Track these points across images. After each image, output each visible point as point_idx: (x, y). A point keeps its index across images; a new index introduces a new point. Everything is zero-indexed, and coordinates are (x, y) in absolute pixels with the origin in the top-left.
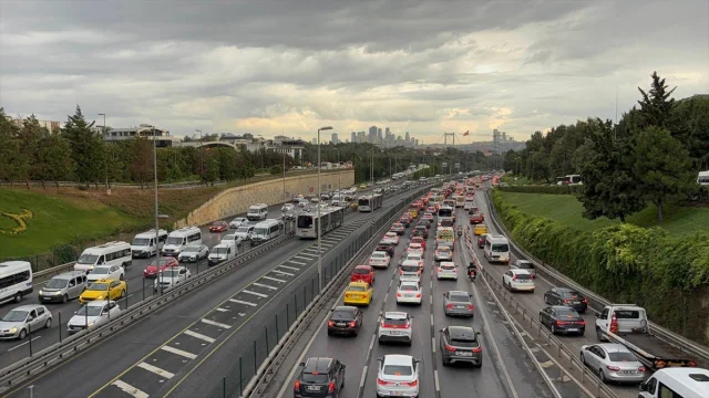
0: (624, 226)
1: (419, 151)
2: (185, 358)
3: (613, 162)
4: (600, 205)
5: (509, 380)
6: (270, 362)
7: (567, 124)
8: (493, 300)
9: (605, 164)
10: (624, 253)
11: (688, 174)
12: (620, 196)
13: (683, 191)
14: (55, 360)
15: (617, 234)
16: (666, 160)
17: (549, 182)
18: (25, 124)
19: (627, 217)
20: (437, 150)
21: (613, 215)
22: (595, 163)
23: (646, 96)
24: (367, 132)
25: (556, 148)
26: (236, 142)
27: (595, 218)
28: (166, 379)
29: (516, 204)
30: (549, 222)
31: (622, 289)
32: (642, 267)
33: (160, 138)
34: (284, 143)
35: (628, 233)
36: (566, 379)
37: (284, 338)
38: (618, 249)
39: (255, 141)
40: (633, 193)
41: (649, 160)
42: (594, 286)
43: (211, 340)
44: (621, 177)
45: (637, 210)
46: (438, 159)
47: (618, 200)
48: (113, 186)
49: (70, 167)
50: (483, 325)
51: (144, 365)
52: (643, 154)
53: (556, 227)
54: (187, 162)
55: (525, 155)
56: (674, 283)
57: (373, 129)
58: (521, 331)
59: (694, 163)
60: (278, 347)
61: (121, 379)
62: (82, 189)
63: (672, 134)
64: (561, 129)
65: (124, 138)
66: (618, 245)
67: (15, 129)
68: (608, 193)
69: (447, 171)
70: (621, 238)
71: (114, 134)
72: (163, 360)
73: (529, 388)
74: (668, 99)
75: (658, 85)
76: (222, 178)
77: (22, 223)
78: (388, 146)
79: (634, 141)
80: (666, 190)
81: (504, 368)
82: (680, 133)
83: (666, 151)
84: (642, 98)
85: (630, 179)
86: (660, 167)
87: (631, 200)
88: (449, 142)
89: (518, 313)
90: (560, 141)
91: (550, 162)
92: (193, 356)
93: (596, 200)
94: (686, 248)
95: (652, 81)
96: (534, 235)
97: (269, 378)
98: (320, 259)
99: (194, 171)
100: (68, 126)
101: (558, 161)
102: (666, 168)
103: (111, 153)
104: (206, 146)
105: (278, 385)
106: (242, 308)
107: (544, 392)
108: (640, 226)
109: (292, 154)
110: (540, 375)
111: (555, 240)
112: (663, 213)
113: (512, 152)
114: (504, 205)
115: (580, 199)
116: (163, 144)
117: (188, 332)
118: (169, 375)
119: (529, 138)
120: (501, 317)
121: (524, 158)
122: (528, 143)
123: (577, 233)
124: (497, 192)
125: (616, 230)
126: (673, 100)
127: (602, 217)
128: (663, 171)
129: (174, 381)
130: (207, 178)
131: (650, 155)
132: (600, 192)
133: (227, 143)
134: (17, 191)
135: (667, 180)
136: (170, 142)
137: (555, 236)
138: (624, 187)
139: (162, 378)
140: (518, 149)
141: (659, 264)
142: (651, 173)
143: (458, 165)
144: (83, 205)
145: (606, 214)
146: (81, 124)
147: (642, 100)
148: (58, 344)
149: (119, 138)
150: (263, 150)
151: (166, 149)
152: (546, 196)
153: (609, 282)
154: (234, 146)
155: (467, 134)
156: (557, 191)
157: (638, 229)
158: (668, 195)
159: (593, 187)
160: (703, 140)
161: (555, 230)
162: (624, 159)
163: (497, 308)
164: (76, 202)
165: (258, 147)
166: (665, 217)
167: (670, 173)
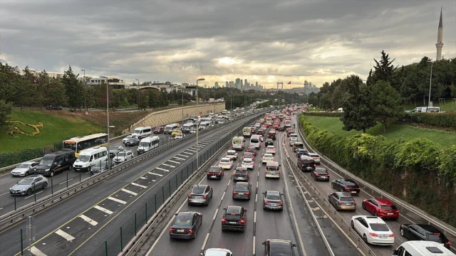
0: (363, 135)
1: (263, 92)
2: (120, 204)
3: (360, 99)
4: (352, 123)
5: (294, 217)
6: (165, 206)
7: (342, 79)
8: (292, 175)
9: (355, 101)
10: (362, 149)
11: (399, 107)
12: (363, 118)
13: (396, 116)
14: (50, 204)
15: (359, 139)
16: (388, 99)
17: (332, 111)
18: (40, 75)
19: (367, 130)
20: (273, 92)
21: (358, 128)
22: (349, 100)
23: (378, 64)
24: (235, 82)
25: (335, 92)
26: (161, 86)
27: (349, 130)
28: (108, 215)
29: (311, 122)
30: (326, 132)
31: (362, 169)
32: (372, 157)
33: (118, 84)
34: (187, 87)
35: (365, 138)
36: (325, 217)
37: (174, 193)
38: (359, 147)
39: (171, 86)
40: (370, 117)
41: (378, 99)
42: (347, 168)
43: (136, 194)
44: (363, 108)
45: (372, 125)
46: (273, 97)
47: (362, 121)
48: (89, 110)
49: (65, 99)
50: (284, 188)
51: (97, 207)
52: (376, 95)
53: (330, 135)
54: (132, 97)
55: (319, 95)
56: (387, 166)
57: (238, 80)
58: (304, 191)
59: (403, 101)
60: (170, 198)
61: (84, 214)
62: (72, 111)
63: (392, 85)
64: (339, 81)
65: (97, 83)
66: (359, 145)
67: (34, 78)
68: (356, 117)
69: (277, 104)
70: (361, 141)
71: (93, 81)
72: (108, 204)
73: (304, 222)
74: (390, 66)
75: (385, 58)
76: (151, 107)
77: (37, 130)
78: (246, 89)
79: (370, 89)
80: (387, 115)
81: (293, 211)
82: (395, 84)
83: (387, 94)
84: (376, 65)
85: (368, 109)
86: (384, 102)
87: (368, 120)
88: (280, 88)
89: (305, 181)
90: (337, 88)
91: (331, 100)
92: (125, 203)
93: (350, 120)
94: (393, 147)
95: (382, 55)
96: (318, 139)
97: (164, 215)
98: (198, 153)
99: (135, 102)
100: (64, 76)
101: (336, 99)
102: (387, 103)
103: (89, 92)
104: (143, 89)
105: (168, 218)
106: (155, 177)
107: (312, 224)
108: (372, 135)
109: (191, 93)
110: (311, 215)
111: (328, 142)
112: (386, 128)
113: (313, 93)
114: (305, 123)
115: (341, 120)
116: (120, 87)
117: (123, 190)
118: (110, 212)
119: (322, 86)
120: (295, 183)
121: (319, 97)
122: (321, 88)
123: (340, 138)
124: (303, 116)
125: (359, 137)
126: (392, 66)
127: (353, 130)
128: (386, 105)
129: (112, 215)
130: (142, 106)
131: (379, 96)
132: (352, 116)
133: (155, 87)
134: (35, 112)
135: (388, 110)
136: (123, 86)
137: (328, 140)
138: (365, 114)
139: (106, 214)
140: (316, 92)
141: (380, 156)
142: (379, 106)
143: (283, 100)
144: (73, 120)
145: (355, 128)
146: (72, 76)
147: (376, 66)
148: (51, 195)
149: (95, 83)
150: (175, 91)
151: (120, 90)
152: (328, 118)
153: (355, 166)
154: (159, 89)
155: (290, 83)
156: (333, 115)
157: (371, 137)
158: (388, 118)
159: (348, 113)
160: (413, 88)
161: (328, 137)
162: (365, 98)
163: (294, 178)
164: (68, 118)
165: (173, 89)
166: (387, 130)
167: (390, 106)
